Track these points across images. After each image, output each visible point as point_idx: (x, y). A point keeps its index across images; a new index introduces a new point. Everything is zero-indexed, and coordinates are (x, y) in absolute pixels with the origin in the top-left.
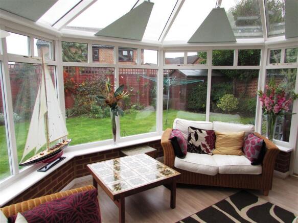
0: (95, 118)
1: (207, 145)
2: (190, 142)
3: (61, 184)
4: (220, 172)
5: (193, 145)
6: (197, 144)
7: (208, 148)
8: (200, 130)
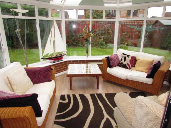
0: (101, 48)
1: (130, 64)
3: (60, 70)
4: (128, 79)
6: (125, 63)
7: (130, 66)
8: (128, 56)
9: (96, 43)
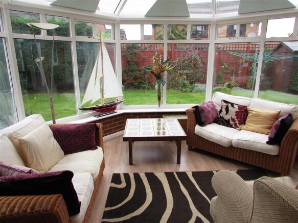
1: (236, 119)
2: (221, 114)
3: (111, 130)
4: (233, 145)
5: (222, 118)
6: (227, 117)
7: (237, 122)
8: (232, 105)
9: (174, 83)
